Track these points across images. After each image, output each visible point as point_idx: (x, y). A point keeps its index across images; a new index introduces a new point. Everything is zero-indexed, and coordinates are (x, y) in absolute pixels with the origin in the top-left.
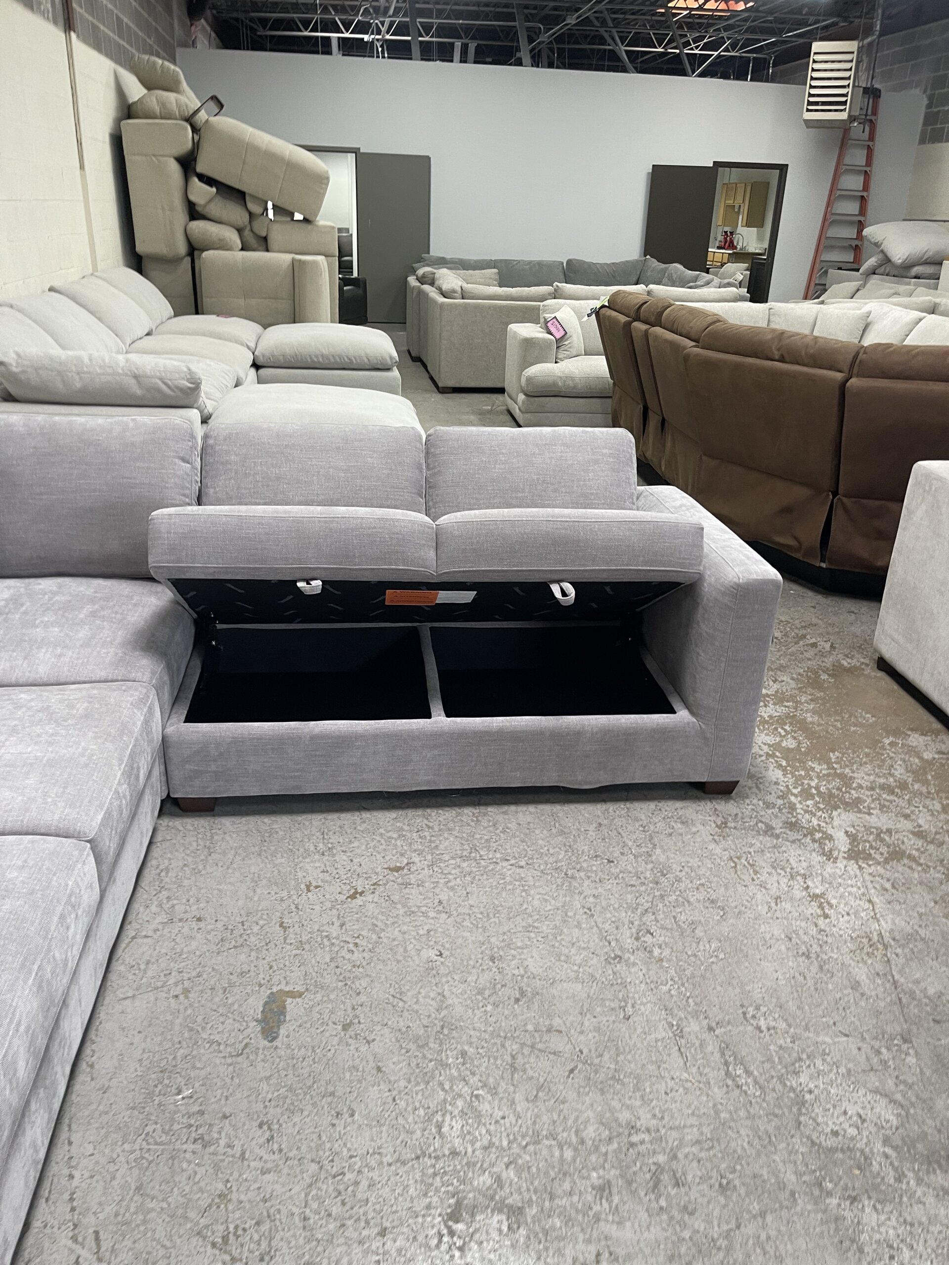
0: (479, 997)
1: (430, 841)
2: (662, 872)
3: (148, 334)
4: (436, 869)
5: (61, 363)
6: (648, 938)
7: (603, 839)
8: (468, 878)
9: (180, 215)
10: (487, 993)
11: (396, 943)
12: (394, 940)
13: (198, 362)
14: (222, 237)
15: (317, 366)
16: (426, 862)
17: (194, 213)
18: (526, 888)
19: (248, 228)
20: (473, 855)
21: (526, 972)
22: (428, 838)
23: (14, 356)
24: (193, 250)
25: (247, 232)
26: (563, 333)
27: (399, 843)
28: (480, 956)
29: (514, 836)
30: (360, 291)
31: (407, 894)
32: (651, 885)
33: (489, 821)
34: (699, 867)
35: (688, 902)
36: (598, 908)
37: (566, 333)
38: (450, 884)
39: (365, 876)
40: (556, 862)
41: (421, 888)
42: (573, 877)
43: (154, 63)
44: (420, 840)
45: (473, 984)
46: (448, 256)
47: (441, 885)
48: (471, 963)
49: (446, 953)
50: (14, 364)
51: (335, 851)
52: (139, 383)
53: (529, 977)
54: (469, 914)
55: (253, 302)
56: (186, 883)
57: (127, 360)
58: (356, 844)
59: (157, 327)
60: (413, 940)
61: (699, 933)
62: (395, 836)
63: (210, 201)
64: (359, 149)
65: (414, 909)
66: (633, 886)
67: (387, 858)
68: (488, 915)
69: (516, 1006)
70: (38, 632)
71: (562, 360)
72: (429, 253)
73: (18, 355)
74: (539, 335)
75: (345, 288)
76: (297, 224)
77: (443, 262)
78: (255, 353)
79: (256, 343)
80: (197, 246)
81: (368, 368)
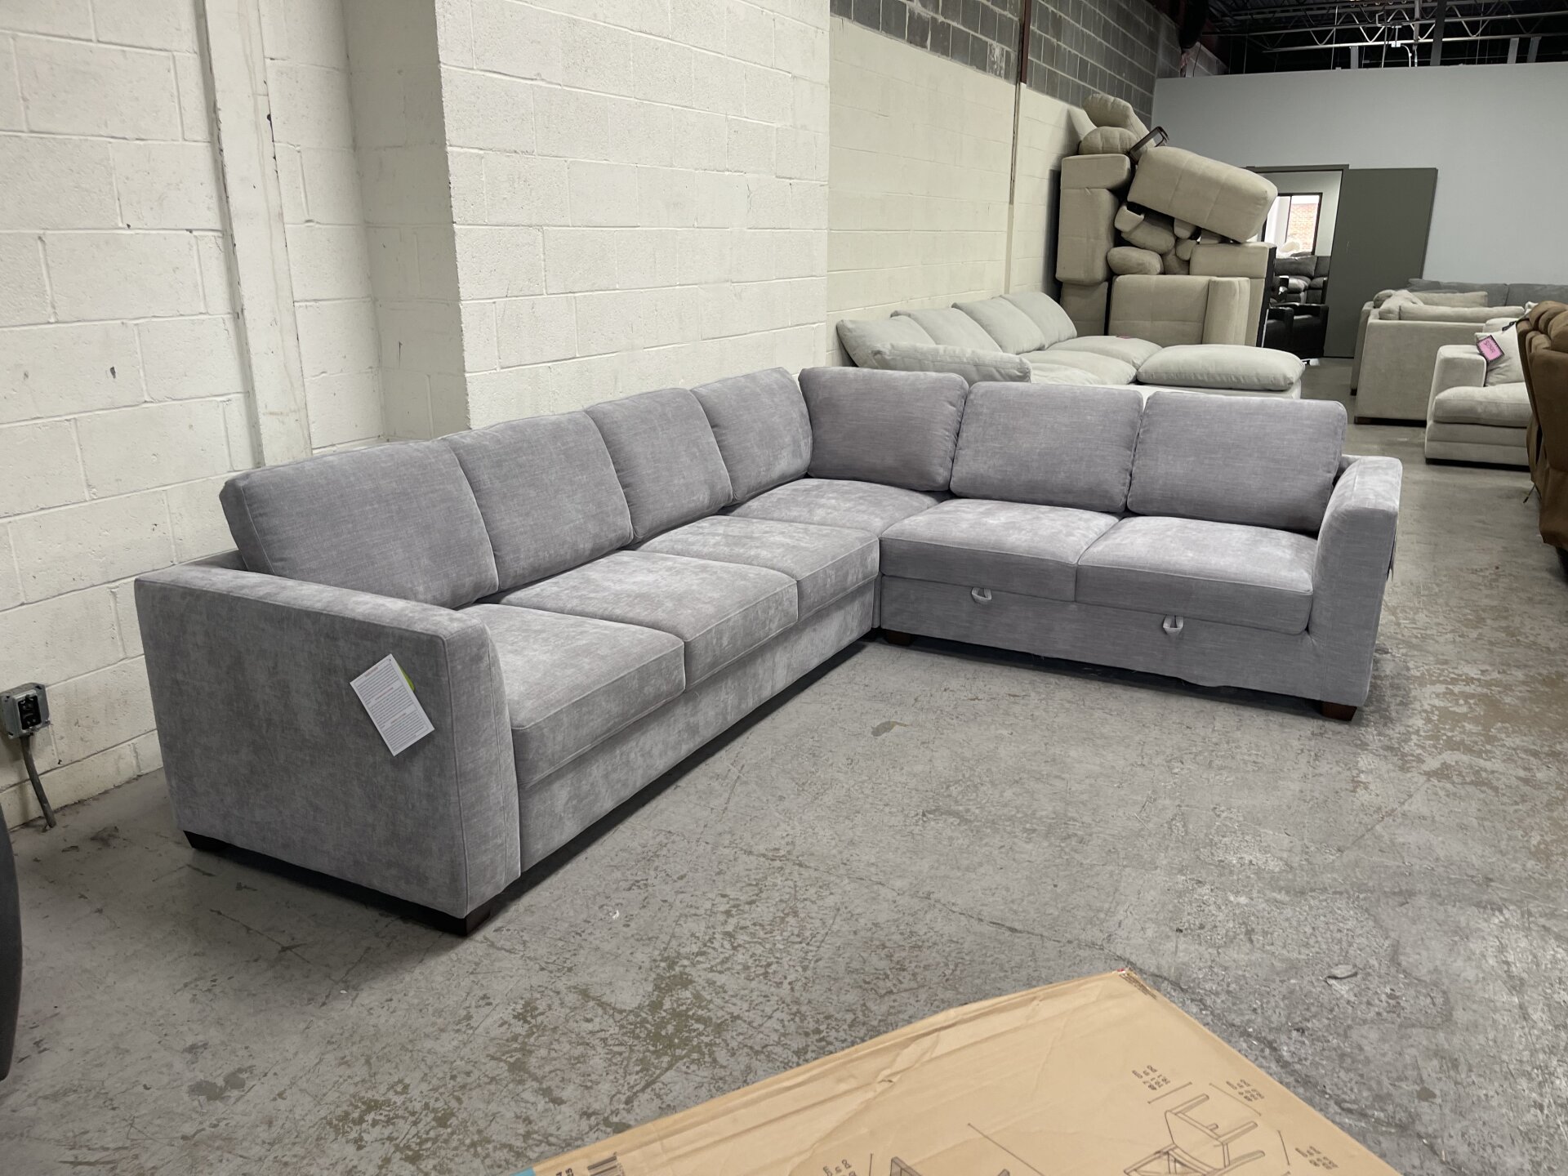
1: (1052, 690)
3: (1039, 349)
4: (1043, 702)
5: (922, 353)
8: (1064, 710)
9: (1104, 240)
13: (1066, 369)
14: (1141, 262)
16: (1039, 697)
17: (1119, 239)
18: (1105, 723)
19: (1173, 252)
20: (1079, 702)
23: (889, 347)
24: (1111, 274)
25: (1171, 258)
26: (1499, 354)
27: (1027, 685)
29: (1121, 701)
30: (1318, 321)
31: (1012, 707)
32: (1210, 744)
37: (1503, 354)
38: (1048, 710)
39: (989, 693)
40: (1142, 718)
41: (1025, 706)
42: (1148, 728)
43: (1106, 101)
44: (1044, 688)
46: (1445, 280)
47: (1040, 709)
50: (888, 353)
51: (977, 680)
52: (978, 370)
54: (1048, 724)
55: (1159, 324)
56: (869, 671)
57: (973, 352)
59: (1052, 345)
63: (1137, 227)
64: (1348, 166)
67: (1012, 690)
70: (823, 501)
71: (1492, 384)
72: (1420, 276)
73: (893, 346)
74: (1467, 356)
75: (1295, 318)
76: (1224, 247)
77: (1436, 287)
78: (1140, 370)
79: (1145, 361)
80: (1117, 272)
81: (1258, 388)
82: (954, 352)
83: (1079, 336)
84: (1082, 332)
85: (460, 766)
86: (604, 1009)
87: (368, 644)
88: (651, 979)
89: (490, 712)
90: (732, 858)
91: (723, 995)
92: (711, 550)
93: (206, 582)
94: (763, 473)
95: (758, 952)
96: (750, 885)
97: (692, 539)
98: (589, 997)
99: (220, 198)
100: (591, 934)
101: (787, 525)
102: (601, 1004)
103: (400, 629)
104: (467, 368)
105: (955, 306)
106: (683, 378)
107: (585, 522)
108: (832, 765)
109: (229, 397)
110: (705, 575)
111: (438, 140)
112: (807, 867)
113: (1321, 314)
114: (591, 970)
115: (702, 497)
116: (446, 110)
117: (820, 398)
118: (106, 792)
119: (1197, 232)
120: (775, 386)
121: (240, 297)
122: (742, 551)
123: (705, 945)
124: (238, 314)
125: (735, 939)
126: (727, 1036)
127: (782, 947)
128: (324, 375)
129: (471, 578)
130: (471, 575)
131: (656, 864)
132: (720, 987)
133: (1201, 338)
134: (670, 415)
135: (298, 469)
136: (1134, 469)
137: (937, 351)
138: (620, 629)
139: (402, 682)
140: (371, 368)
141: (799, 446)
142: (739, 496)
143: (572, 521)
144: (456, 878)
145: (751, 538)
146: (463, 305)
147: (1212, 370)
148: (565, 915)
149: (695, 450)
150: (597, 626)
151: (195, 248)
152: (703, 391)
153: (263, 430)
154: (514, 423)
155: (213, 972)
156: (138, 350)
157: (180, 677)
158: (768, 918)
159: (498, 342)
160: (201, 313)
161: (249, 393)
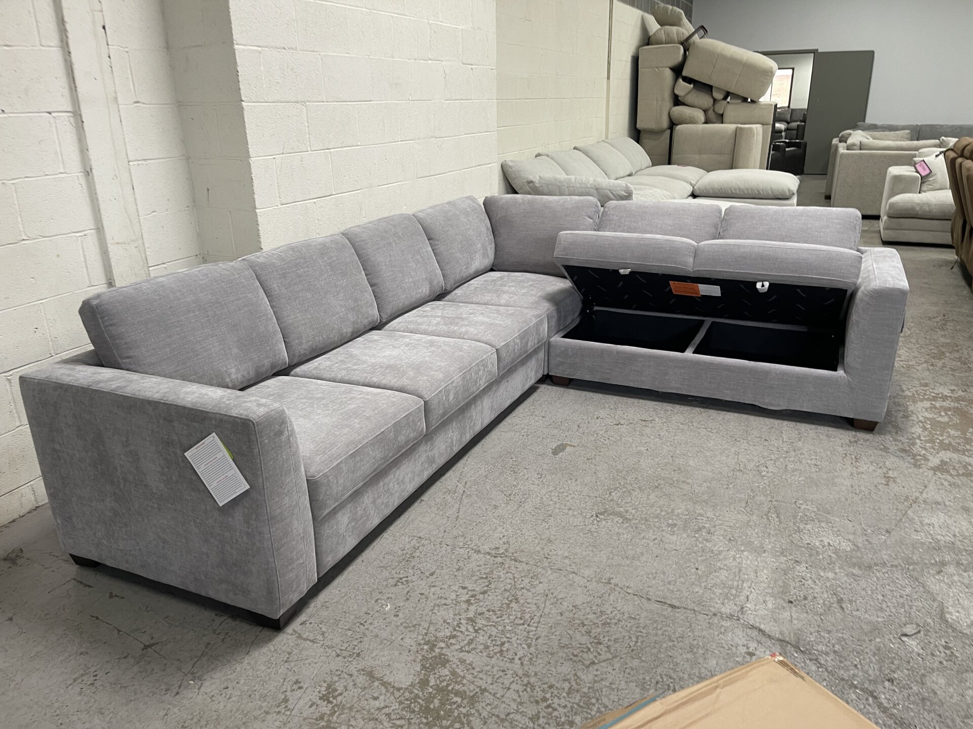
0: (657, 466)
1: (670, 415)
2: (795, 450)
3: (629, 175)
4: (665, 424)
5: (560, 182)
6: (763, 468)
7: (770, 432)
8: (680, 430)
9: (668, 102)
10: (661, 465)
13: (650, 189)
14: (691, 116)
16: (662, 421)
17: (677, 101)
18: (709, 439)
19: (712, 109)
20: (689, 424)
21: (686, 464)
23: (538, 178)
24: (672, 125)
25: (710, 112)
26: (929, 171)
27: (652, 413)
28: (667, 454)
29: (717, 422)
30: (800, 151)
31: (644, 429)
37: (933, 172)
38: (669, 430)
39: (627, 420)
40: (734, 435)
41: (653, 429)
42: (739, 441)
43: (667, 9)
44: (664, 414)
45: (657, 461)
46: (879, 123)
47: (664, 430)
48: (661, 455)
50: (537, 182)
51: (618, 409)
52: (598, 192)
53: (686, 466)
54: (671, 441)
55: (705, 156)
56: (544, 406)
57: (594, 180)
58: (630, 409)
59: (636, 172)
63: (688, 93)
64: (818, 50)
65: (644, 434)
66: (772, 450)
67: (643, 416)
68: (681, 443)
69: (673, 472)
70: (506, 288)
71: (925, 192)
72: (864, 121)
73: (540, 177)
74: (908, 173)
75: (787, 149)
76: (745, 104)
77: (874, 127)
78: (695, 187)
79: (698, 181)
80: (675, 122)
81: (772, 197)
82: (582, 181)
83: (653, 165)
84: (654, 164)
85: (270, 513)
86: (386, 688)
87: (196, 425)
88: (418, 660)
89: (290, 470)
90: (467, 557)
91: (472, 671)
92: (434, 328)
93: (71, 378)
94: (464, 270)
95: (494, 633)
96: (482, 578)
97: (420, 320)
98: (374, 678)
99: (71, 89)
100: (371, 624)
101: (484, 307)
102: (384, 684)
103: (220, 414)
104: (257, 206)
105: (575, 148)
106: (405, 205)
107: (347, 314)
108: (527, 479)
109: (85, 232)
110: (433, 349)
111: (227, 40)
112: (520, 562)
113: (802, 146)
114: (374, 654)
115: (424, 290)
116: (232, 18)
117: (499, 216)
118: (14, 521)
119: (727, 94)
120: (469, 210)
121: (89, 160)
122: (456, 328)
123: (455, 630)
124: (88, 173)
125: (476, 623)
126: (479, 706)
127: (510, 628)
128: (154, 213)
129: (269, 360)
130: (268, 357)
131: (413, 564)
132: (470, 664)
133: (732, 165)
134: (400, 234)
135: (137, 289)
137: (570, 180)
138: (378, 394)
139: (224, 453)
140: (188, 207)
141: (487, 250)
142: (449, 288)
143: (338, 313)
144: (271, 593)
145: (462, 319)
146: (252, 161)
147: (742, 187)
148: (351, 609)
149: (418, 257)
150: (361, 393)
151: (54, 125)
152: (421, 215)
153: (111, 255)
154: (293, 245)
155: (93, 669)
156: (16, 203)
157: (57, 447)
158: (497, 605)
159: (278, 186)
160: (61, 173)
161: (100, 229)
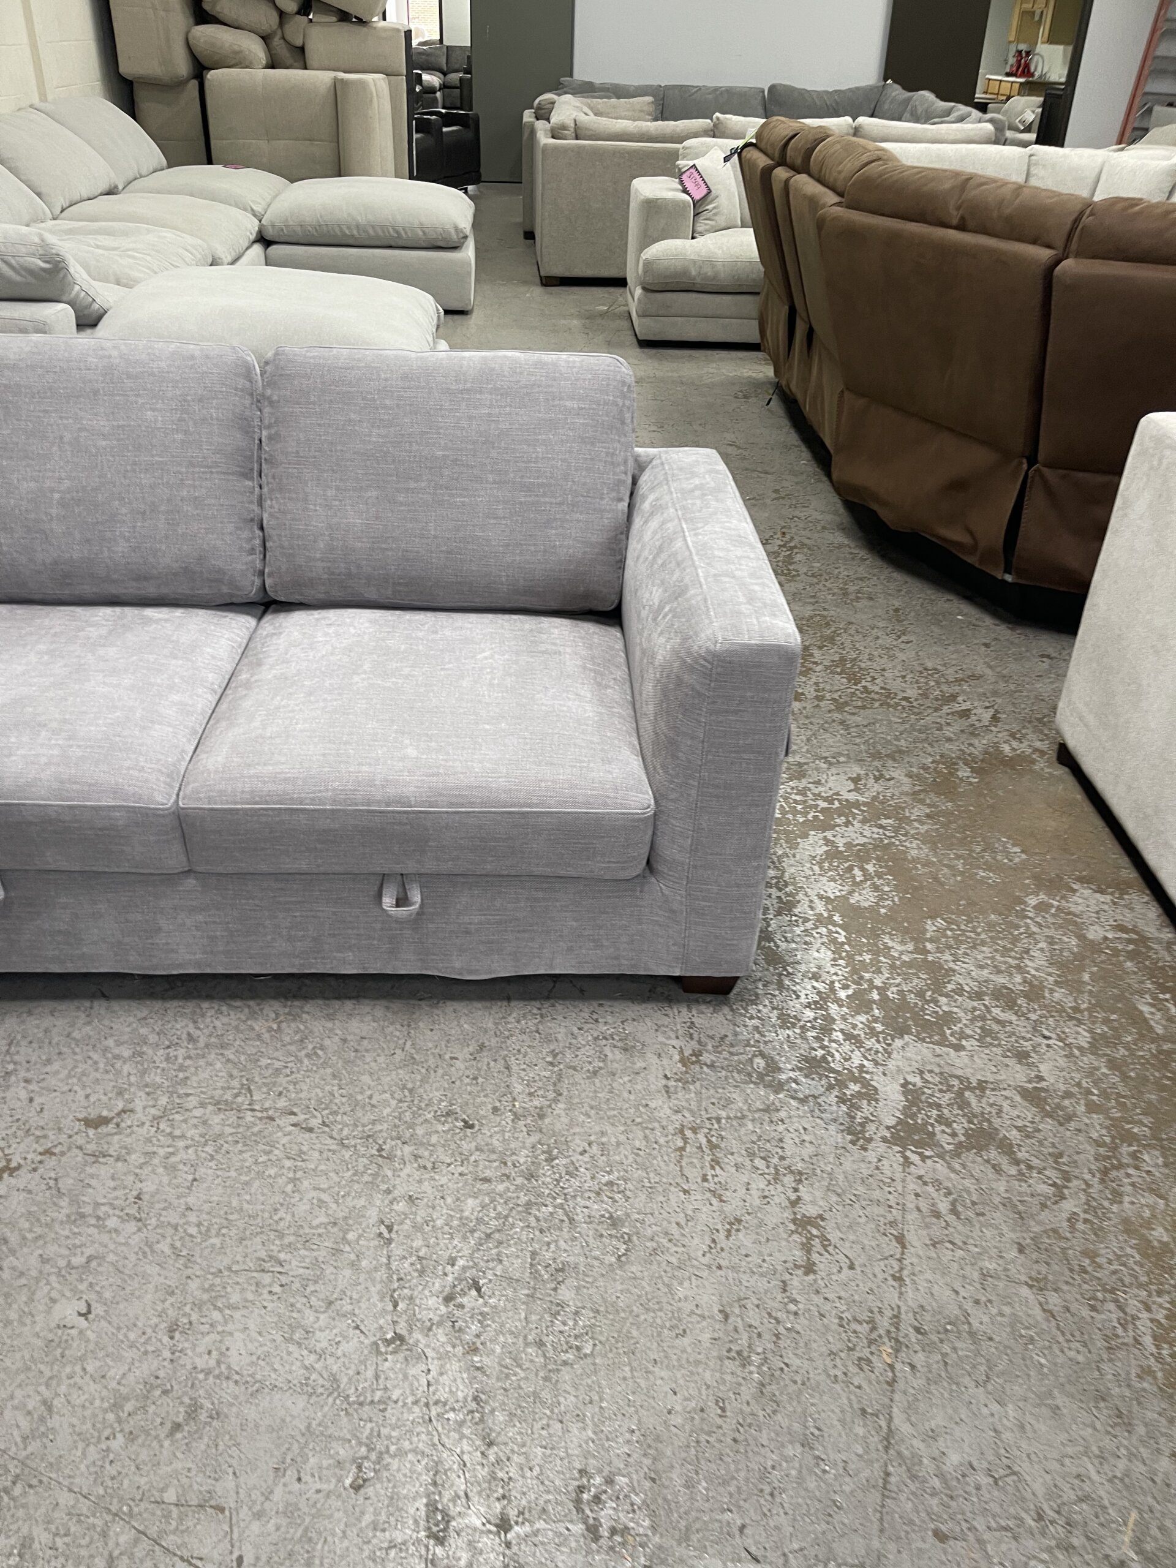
0: (111, 1417)
1: (182, 1068)
2: (549, 1152)
3: (110, 193)
4: (162, 1126)
6: (470, 1300)
7: (475, 1078)
8: (209, 1149)
10: (129, 1407)
11: (23, 1281)
12: (22, 1274)
14: (236, 48)
15: (351, 242)
16: (153, 1111)
17: (201, 12)
18: (299, 1174)
19: (279, 34)
20: (239, 1099)
21: (219, 1363)
22: (180, 1060)
24: (200, 68)
25: (277, 41)
26: (705, 191)
27: (126, 1068)
28: (156, 1320)
29: (325, 1065)
30: (469, 135)
31: (92, 1176)
32: (520, 1181)
33: (296, 1032)
34: (618, 1144)
35: (571, 1220)
36: (407, 1226)
37: (709, 192)
38: (173, 1159)
39: (38, 1133)
40: (373, 1122)
41: (120, 1164)
42: (390, 1158)
44: (164, 1065)
45: (113, 1385)
46: (598, 81)
47: (156, 1161)
48: (132, 1336)
49: (98, 1309)
51: (13, 1078)
53: (218, 1377)
54: (175, 1228)
55: (279, 146)
58: (56, 1066)
59: (128, 184)
60: (53, 1278)
61: (566, 1293)
62: (126, 1053)
65: (87, 1210)
66: (486, 1180)
67: (92, 1099)
68: (208, 1230)
69: (166, 1443)
71: (702, 234)
72: (571, 75)
74: (670, 195)
75: (445, 130)
76: (345, 27)
77: (587, 89)
78: (263, 222)
79: (269, 205)
80: (206, 63)
81: (424, 245)
83: (170, 166)
84: (173, 162)
113: (471, 124)
119: (307, 4)
133: (339, 169)
136: (265, 516)
147: (361, 220)
